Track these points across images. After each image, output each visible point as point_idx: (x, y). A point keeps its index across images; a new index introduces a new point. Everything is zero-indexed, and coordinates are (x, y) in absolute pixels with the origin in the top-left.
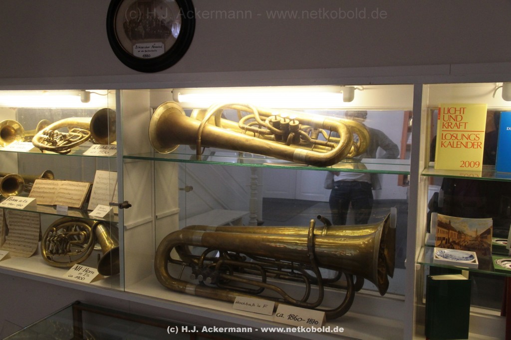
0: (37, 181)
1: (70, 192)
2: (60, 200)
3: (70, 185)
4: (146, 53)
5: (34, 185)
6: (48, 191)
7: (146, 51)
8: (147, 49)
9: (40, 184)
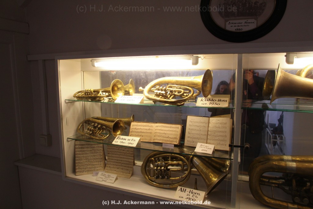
0: (132, 124)
1: (165, 132)
2: (158, 138)
3: (164, 127)
4: (239, 28)
5: (131, 127)
6: (145, 131)
7: (238, 26)
8: (239, 25)
9: (135, 125)
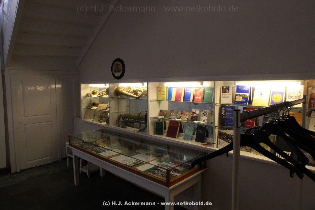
2: (102, 108)
3: (104, 105)
8: (117, 75)
9: (100, 105)
